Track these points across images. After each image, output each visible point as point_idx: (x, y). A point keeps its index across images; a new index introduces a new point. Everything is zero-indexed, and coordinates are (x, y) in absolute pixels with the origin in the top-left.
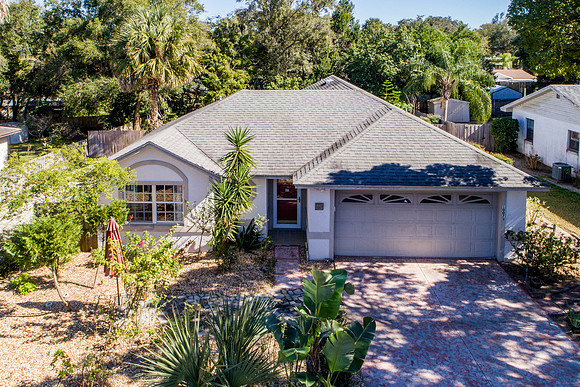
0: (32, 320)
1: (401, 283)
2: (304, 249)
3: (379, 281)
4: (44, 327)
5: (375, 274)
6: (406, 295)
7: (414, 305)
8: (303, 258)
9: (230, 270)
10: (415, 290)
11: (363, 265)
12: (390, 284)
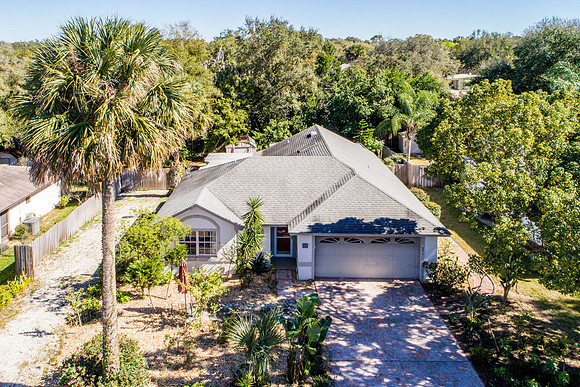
0: (136, 318)
1: (355, 295)
2: (295, 273)
3: (342, 294)
4: (145, 322)
5: (340, 289)
6: (358, 303)
7: (361, 309)
8: (294, 278)
9: (249, 287)
10: (363, 300)
11: (333, 284)
12: (348, 296)
